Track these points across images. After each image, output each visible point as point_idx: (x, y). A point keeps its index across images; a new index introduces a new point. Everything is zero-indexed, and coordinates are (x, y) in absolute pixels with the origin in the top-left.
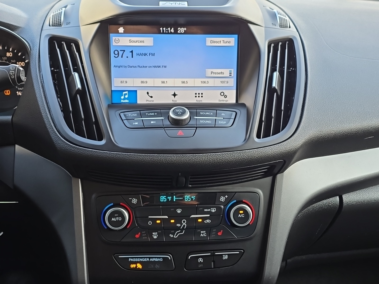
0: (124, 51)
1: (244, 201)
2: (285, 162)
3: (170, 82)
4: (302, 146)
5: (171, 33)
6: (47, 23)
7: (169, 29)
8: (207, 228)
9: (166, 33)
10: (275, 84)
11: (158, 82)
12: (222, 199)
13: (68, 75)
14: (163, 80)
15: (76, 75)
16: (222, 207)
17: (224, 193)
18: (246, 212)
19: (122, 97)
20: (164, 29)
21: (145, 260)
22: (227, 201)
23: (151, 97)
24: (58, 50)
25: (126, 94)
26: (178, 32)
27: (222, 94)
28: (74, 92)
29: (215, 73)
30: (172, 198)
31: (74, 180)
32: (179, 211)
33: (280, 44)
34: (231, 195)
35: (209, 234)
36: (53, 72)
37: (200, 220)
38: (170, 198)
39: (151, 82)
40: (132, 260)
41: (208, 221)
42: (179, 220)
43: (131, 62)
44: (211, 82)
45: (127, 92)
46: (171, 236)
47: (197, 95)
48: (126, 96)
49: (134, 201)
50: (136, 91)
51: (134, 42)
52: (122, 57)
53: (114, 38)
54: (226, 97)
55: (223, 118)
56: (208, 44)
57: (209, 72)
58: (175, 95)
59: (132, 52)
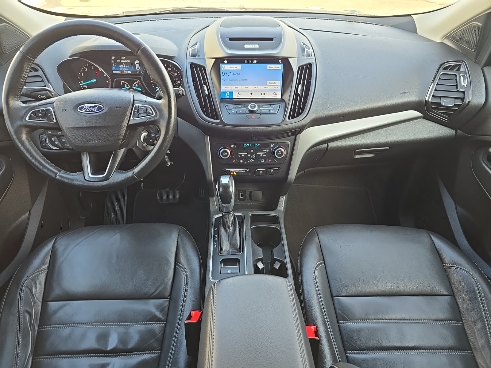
0: (227, 72)
1: (281, 147)
2: (301, 130)
3: (249, 87)
4: (309, 123)
5: (250, 63)
6: (188, 54)
7: (249, 61)
8: (265, 158)
9: (247, 63)
10: (299, 92)
11: (243, 87)
12: (272, 146)
13: (201, 86)
14: (246, 86)
15: (205, 87)
16: (272, 149)
17: (272, 143)
18: (282, 152)
19: (226, 95)
20: (247, 61)
21: (237, 171)
22: (274, 147)
23: (240, 95)
24: (195, 71)
25: (228, 94)
26: (254, 62)
27: (275, 93)
28: (205, 96)
29: (271, 83)
30: (249, 145)
31: (206, 136)
32: (252, 151)
33: (305, 66)
34: (276, 144)
35: (265, 161)
36: (194, 83)
37: (261, 155)
38: (248, 145)
39: (240, 87)
40: (232, 171)
41: (265, 155)
42: (252, 154)
43: (230, 77)
44: (269, 88)
45: (228, 93)
46: (249, 161)
47: (262, 94)
48: (228, 95)
49: (232, 146)
50: (233, 92)
51: (232, 68)
52: (226, 75)
53: (222, 66)
54: (276, 95)
55: (273, 109)
56: (268, 68)
57: (268, 82)
58: (251, 94)
59: (231, 73)
